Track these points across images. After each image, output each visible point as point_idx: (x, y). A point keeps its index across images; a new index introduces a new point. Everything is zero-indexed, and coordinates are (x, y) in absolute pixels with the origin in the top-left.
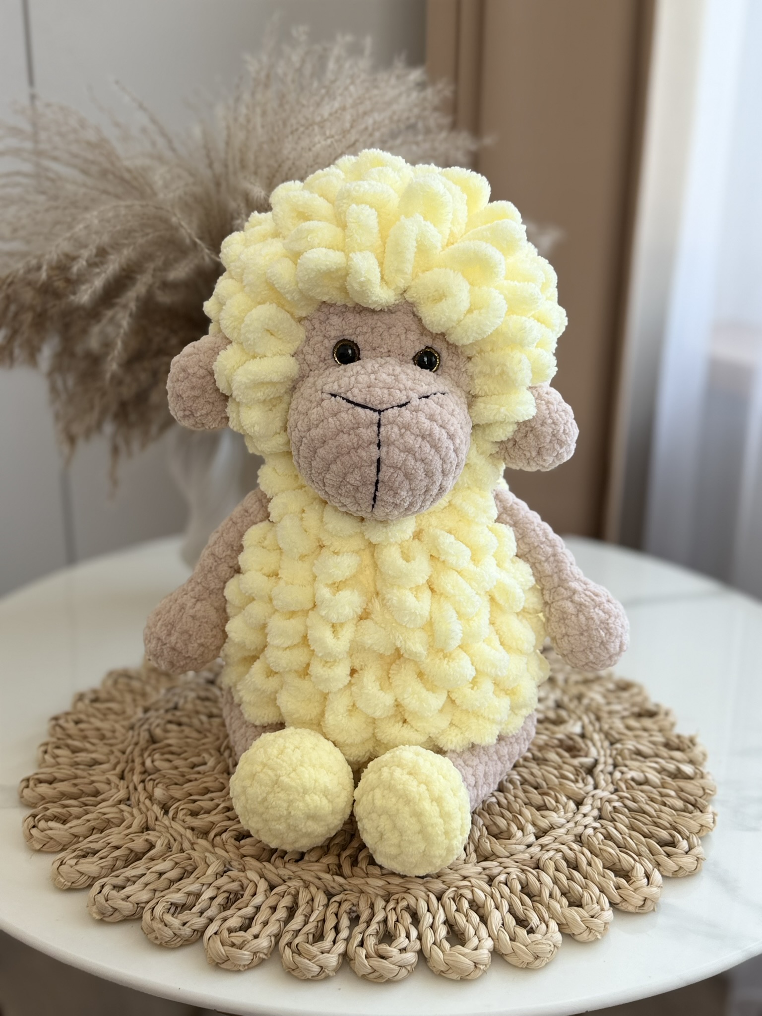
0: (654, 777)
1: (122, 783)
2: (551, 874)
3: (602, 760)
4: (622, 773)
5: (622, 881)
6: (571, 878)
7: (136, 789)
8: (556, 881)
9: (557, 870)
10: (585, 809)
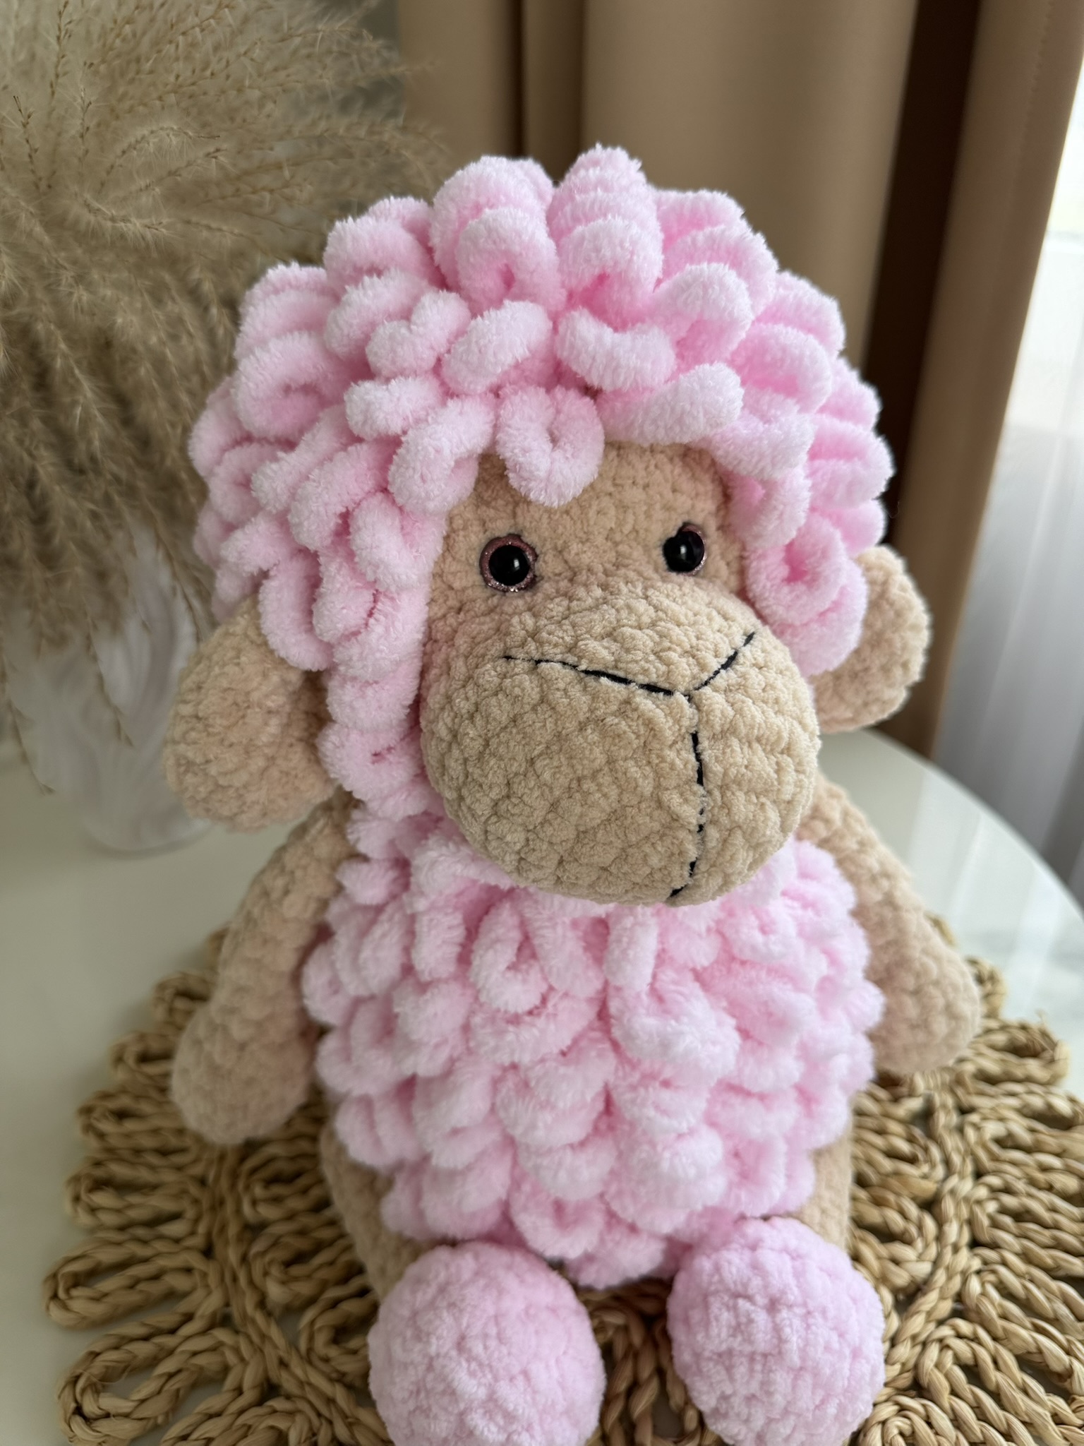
0: (1019, 1127)
1: (212, 1269)
2: (947, 1405)
3: (937, 1100)
4: (977, 1128)
5: (1060, 1402)
6: (982, 1415)
7: (235, 1279)
8: (957, 1422)
9: (954, 1393)
10: (953, 1231)
